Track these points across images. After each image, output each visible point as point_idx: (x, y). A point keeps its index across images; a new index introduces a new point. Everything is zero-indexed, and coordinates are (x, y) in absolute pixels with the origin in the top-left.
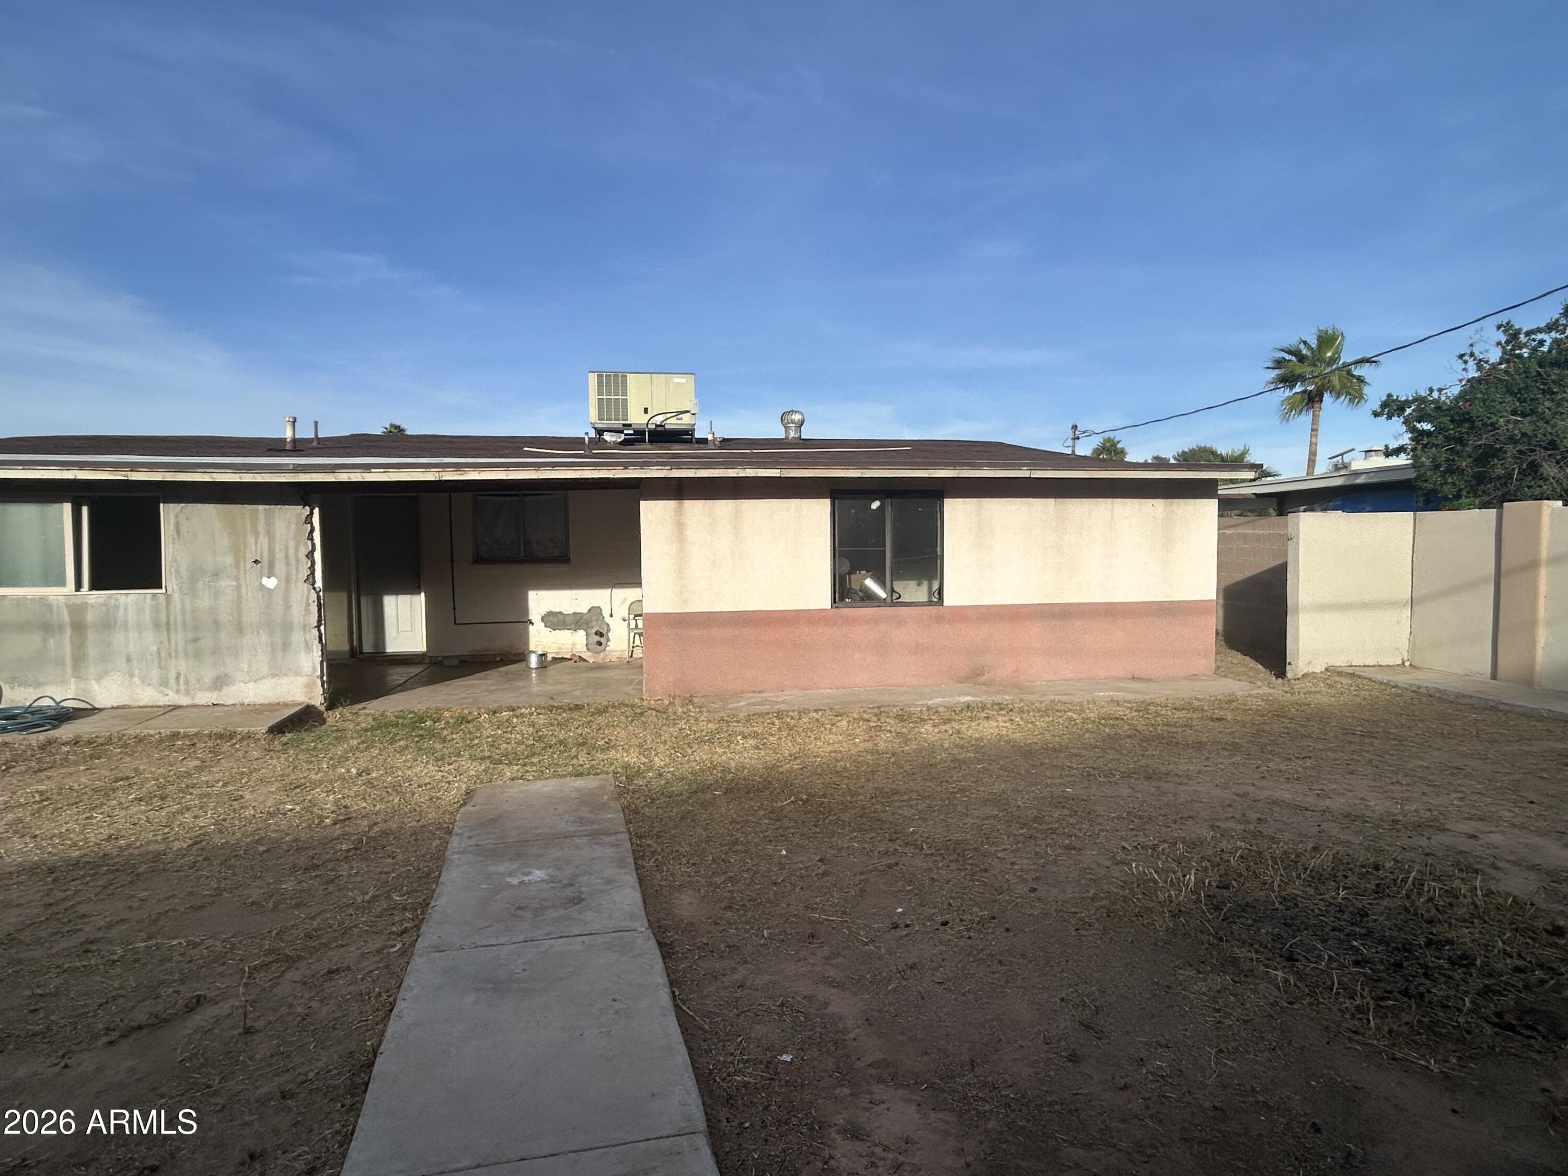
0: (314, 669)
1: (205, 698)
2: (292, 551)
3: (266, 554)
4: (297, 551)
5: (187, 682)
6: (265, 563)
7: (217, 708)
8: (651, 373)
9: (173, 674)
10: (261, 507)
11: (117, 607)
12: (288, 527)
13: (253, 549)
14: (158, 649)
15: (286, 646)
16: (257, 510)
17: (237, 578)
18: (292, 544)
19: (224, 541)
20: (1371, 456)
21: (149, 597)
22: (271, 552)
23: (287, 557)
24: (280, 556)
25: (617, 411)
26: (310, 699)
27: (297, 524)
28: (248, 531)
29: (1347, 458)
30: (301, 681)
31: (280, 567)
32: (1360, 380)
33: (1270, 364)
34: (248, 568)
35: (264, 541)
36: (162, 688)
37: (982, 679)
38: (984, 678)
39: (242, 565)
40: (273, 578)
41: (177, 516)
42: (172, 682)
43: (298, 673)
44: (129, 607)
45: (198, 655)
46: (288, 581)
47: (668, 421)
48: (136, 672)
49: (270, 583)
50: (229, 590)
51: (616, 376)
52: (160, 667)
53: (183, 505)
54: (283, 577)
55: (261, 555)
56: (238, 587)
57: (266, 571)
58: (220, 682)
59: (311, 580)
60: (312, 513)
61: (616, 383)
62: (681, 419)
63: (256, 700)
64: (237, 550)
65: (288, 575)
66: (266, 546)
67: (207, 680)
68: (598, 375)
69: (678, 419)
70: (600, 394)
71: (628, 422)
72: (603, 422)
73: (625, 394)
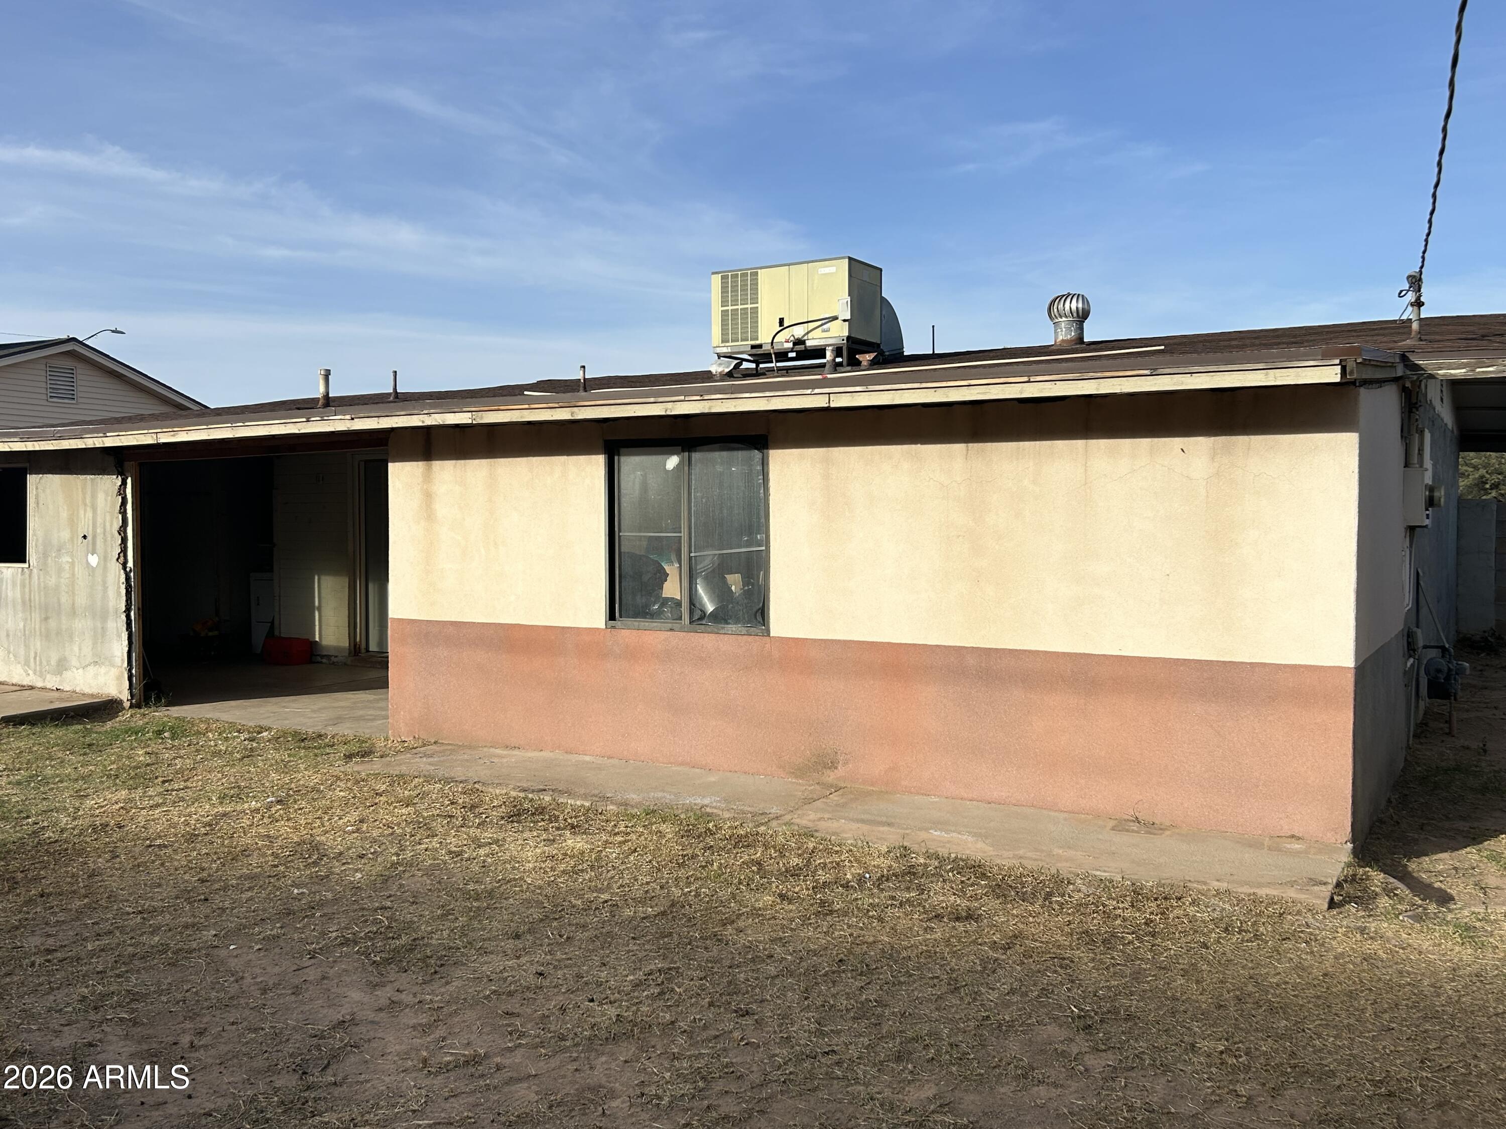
0: (123, 660)
1: (53, 682)
2: (108, 524)
3: (91, 528)
4: (111, 526)
5: (41, 662)
6: (90, 538)
8: (789, 265)
9: (32, 653)
10: (91, 477)
12: (105, 498)
13: (82, 521)
14: (24, 627)
15: (104, 631)
16: (89, 480)
17: (72, 554)
18: (108, 518)
19: (64, 513)
21: (20, 571)
22: (95, 526)
23: (105, 532)
24: (99, 532)
25: (744, 328)
26: (120, 693)
27: (112, 496)
28: (80, 504)
30: (114, 672)
31: (99, 545)
34: (79, 543)
35: (90, 514)
39: (75, 540)
40: (95, 555)
41: (37, 487)
42: (32, 661)
43: (112, 663)
44: (8, 581)
45: (48, 635)
46: (105, 558)
47: (810, 336)
48: (12, 649)
49: (93, 561)
50: (67, 567)
51: (744, 275)
52: (25, 645)
53: (41, 476)
54: (102, 555)
55: (88, 530)
56: (73, 564)
57: (90, 547)
58: (61, 665)
59: (122, 559)
60: (124, 483)
61: (744, 285)
62: (828, 330)
63: (83, 688)
64: (72, 524)
65: (106, 552)
66: (91, 520)
67: (53, 663)
68: (722, 278)
69: (824, 331)
70: (724, 303)
71: (758, 342)
72: (727, 344)
73: (755, 300)
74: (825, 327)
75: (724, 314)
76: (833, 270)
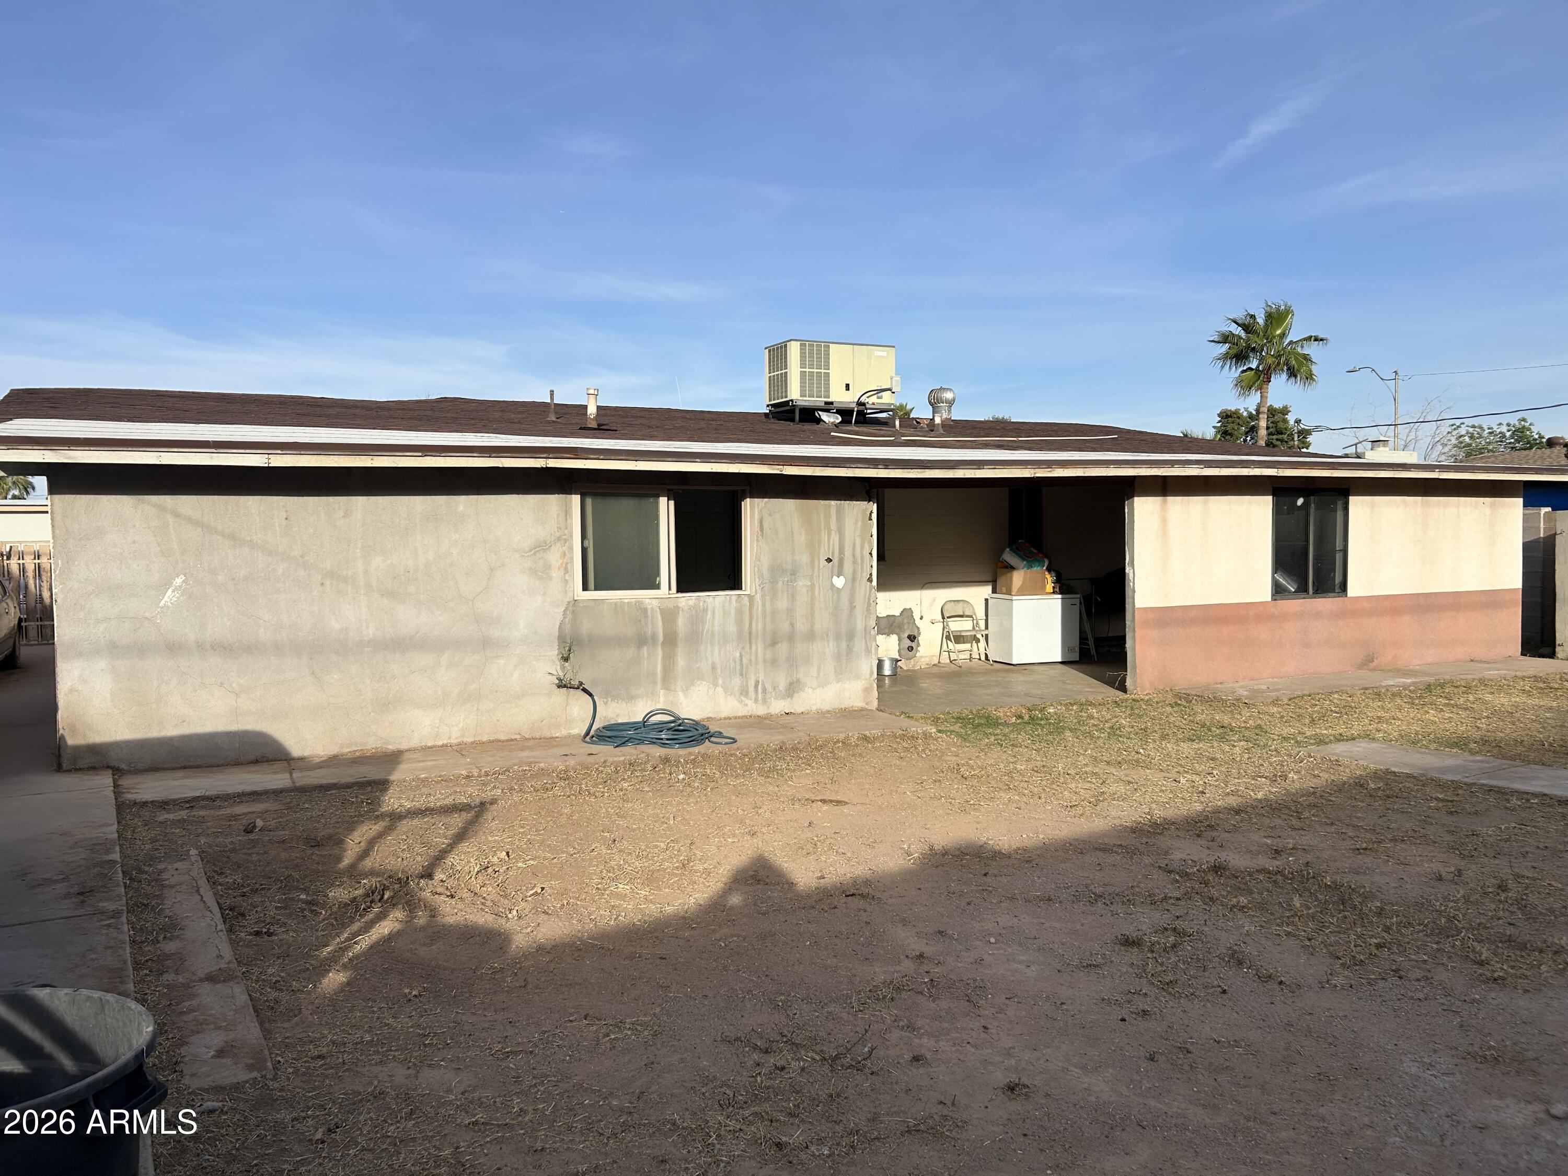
0: (872, 673)
1: (778, 706)
2: (858, 549)
3: (837, 551)
4: (862, 548)
5: (764, 690)
6: (836, 561)
7: (788, 717)
9: (752, 683)
10: (833, 503)
11: (705, 610)
12: (856, 524)
13: (826, 545)
14: (741, 655)
15: (850, 649)
16: (830, 505)
17: (812, 577)
18: (858, 541)
19: (801, 538)
20: (1379, 446)
21: (734, 598)
22: (841, 552)
23: (854, 555)
24: (848, 553)
25: (819, 387)
26: (867, 704)
28: (822, 528)
29: (1360, 449)
30: (859, 685)
31: (848, 566)
32: (1307, 358)
33: (1216, 338)
34: (821, 566)
35: (835, 538)
36: (743, 698)
37: (1372, 665)
38: (1375, 664)
39: (816, 563)
40: (842, 577)
41: (760, 512)
42: (751, 689)
43: (857, 677)
44: (716, 610)
45: (774, 662)
46: (854, 580)
47: (869, 400)
48: (720, 682)
49: (839, 582)
50: (805, 590)
51: (818, 346)
52: (741, 675)
53: (766, 500)
54: (850, 576)
55: (833, 553)
56: (812, 587)
57: (836, 569)
58: (792, 689)
59: (872, 579)
60: (874, 508)
61: (819, 354)
62: (881, 398)
63: (822, 707)
64: (813, 548)
65: (854, 572)
66: (837, 542)
67: (782, 687)
68: (801, 345)
69: (878, 398)
70: (803, 365)
71: (830, 400)
72: (805, 399)
73: (827, 367)
74: (880, 395)
75: (803, 374)
76: (885, 354)
